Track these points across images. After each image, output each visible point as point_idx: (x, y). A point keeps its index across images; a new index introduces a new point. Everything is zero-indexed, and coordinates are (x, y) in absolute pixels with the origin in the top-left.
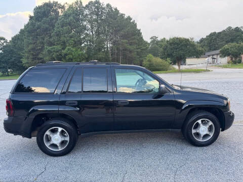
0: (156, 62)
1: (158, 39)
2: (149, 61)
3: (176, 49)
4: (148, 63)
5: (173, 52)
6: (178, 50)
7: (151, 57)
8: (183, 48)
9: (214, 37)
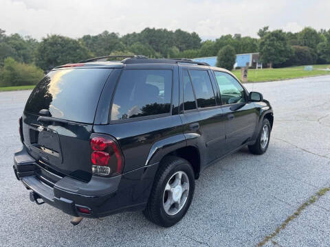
0: (23, 70)
1: (5, 33)
2: (10, 68)
3: (62, 53)
4: (9, 72)
5: (58, 57)
6: (64, 54)
7: (12, 63)
8: (72, 52)
9: (90, 41)
